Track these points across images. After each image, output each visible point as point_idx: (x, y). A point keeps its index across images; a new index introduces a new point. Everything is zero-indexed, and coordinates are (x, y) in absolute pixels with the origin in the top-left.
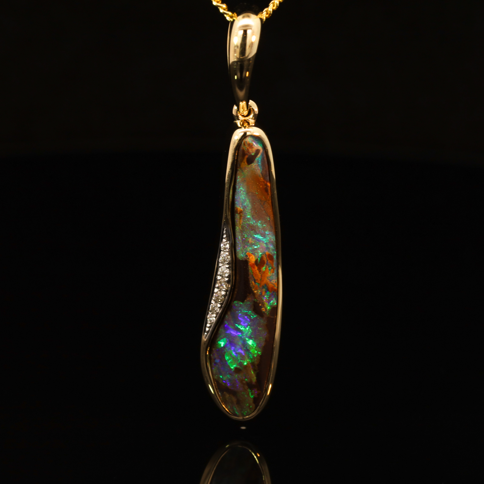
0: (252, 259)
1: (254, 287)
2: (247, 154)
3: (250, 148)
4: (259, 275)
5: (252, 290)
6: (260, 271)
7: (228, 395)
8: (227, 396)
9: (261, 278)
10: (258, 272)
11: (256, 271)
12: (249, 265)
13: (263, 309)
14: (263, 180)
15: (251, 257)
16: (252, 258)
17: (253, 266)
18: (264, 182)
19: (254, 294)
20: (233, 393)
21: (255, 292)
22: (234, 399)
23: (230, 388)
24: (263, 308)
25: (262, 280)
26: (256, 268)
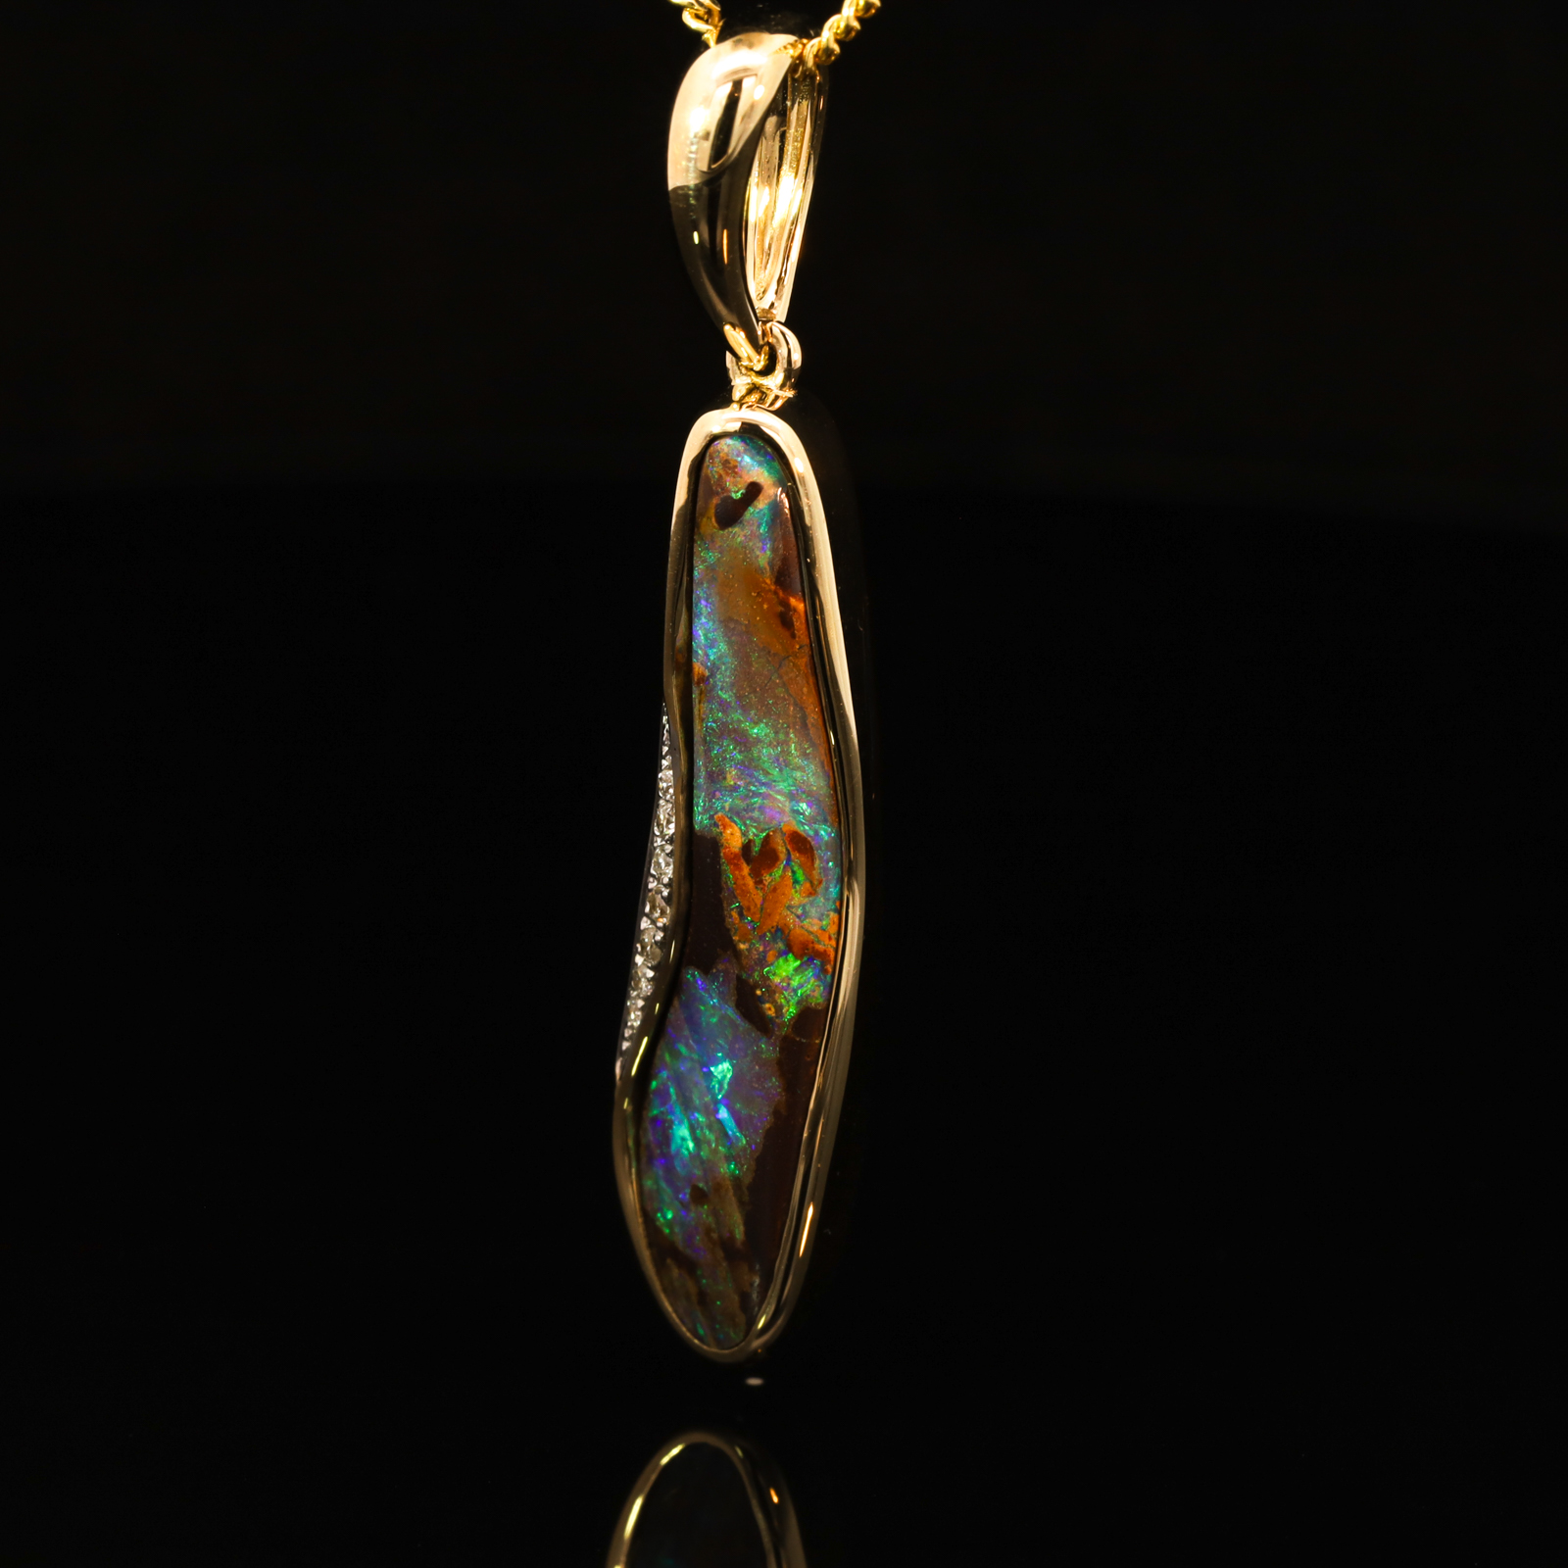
0: (734, 838)
1: (736, 930)
2: (718, 494)
3: (727, 474)
4: (757, 896)
5: (732, 940)
6: (759, 882)
8: (675, 1272)
9: (762, 904)
10: (750, 882)
11: (743, 878)
12: (722, 854)
13: (770, 1009)
14: (773, 587)
15: (728, 832)
16: (732, 834)
17: (733, 860)
18: (776, 593)
19: (737, 954)
20: (689, 1266)
21: (742, 946)
22: (692, 1287)
23: (682, 1248)
24: (767, 1005)
25: (765, 913)
26: (746, 869)
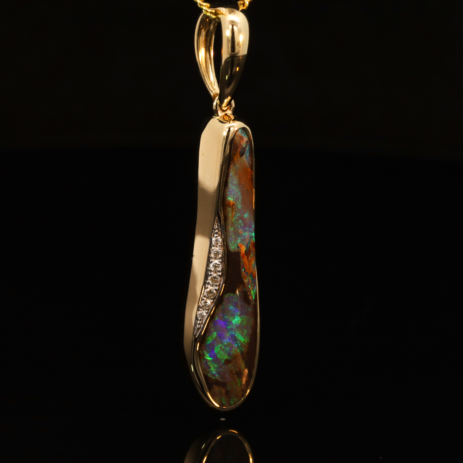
0: (243, 250)
1: (244, 277)
2: (239, 147)
3: (241, 140)
4: (248, 264)
6: (248, 260)
7: (217, 388)
9: (249, 267)
11: (245, 260)
12: (240, 256)
13: (250, 297)
17: (243, 256)
18: (251, 172)
19: (244, 284)
20: (223, 385)
21: (245, 281)
22: (223, 391)
23: (220, 380)
26: (246, 257)
